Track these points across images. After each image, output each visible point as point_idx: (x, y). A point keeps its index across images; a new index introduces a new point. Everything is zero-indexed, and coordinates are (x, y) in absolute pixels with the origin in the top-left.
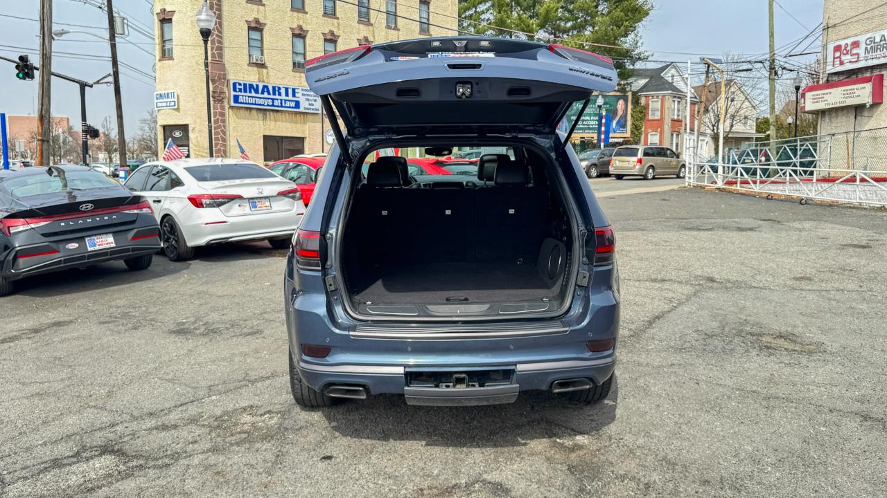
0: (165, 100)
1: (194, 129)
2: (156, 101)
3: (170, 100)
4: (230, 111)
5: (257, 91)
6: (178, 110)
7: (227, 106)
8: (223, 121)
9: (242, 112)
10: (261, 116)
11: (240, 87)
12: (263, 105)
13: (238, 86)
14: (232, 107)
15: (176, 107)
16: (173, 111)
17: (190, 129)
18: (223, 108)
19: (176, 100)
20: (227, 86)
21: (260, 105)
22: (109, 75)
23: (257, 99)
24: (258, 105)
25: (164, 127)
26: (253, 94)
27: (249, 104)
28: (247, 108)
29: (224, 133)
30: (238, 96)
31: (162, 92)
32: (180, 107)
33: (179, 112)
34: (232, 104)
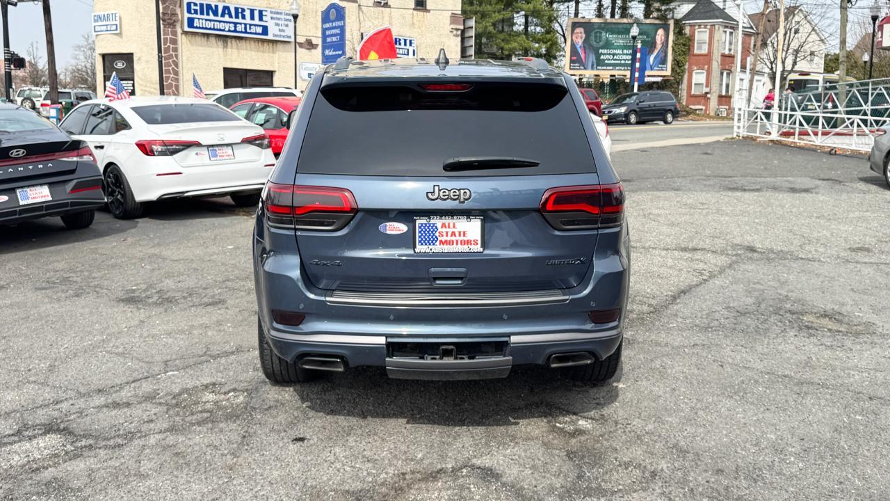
0: (104, 23)
1: (139, 59)
2: (94, 24)
3: (111, 23)
4: (183, 36)
5: (216, 13)
6: (120, 34)
7: (179, 31)
8: (175, 50)
9: (198, 39)
10: (220, 43)
11: (195, 8)
12: (224, 30)
13: (193, 7)
14: (185, 33)
15: (118, 32)
16: (115, 36)
17: (135, 58)
18: (174, 33)
19: (118, 23)
21: (220, 30)
23: (216, 23)
24: (217, 30)
25: (104, 56)
26: (212, 17)
27: (206, 28)
28: (204, 34)
29: (176, 65)
30: (193, 19)
31: (101, 13)
32: (123, 33)
33: (121, 37)
34: (186, 29)
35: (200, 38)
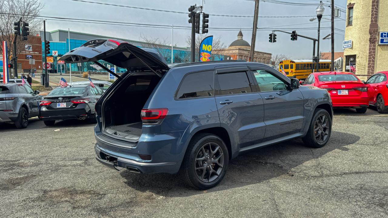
0: (347, 44)
2: (343, 45)
3: (349, 44)
4: (379, 47)
6: (352, 48)
7: (377, 45)
8: (374, 52)
11: (385, 35)
13: (384, 35)
14: (380, 45)
15: (351, 47)
16: (350, 49)
17: (357, 57)
18: (375, 46)
19: (351, 44)
20: (378, 35)
22: (329, 35)
25: (346, 56)
29: (374, 58)
30: (383, 39)
31: (346, 41)
32: (353, 47)
34: (380, 43)
35: (386, 46)
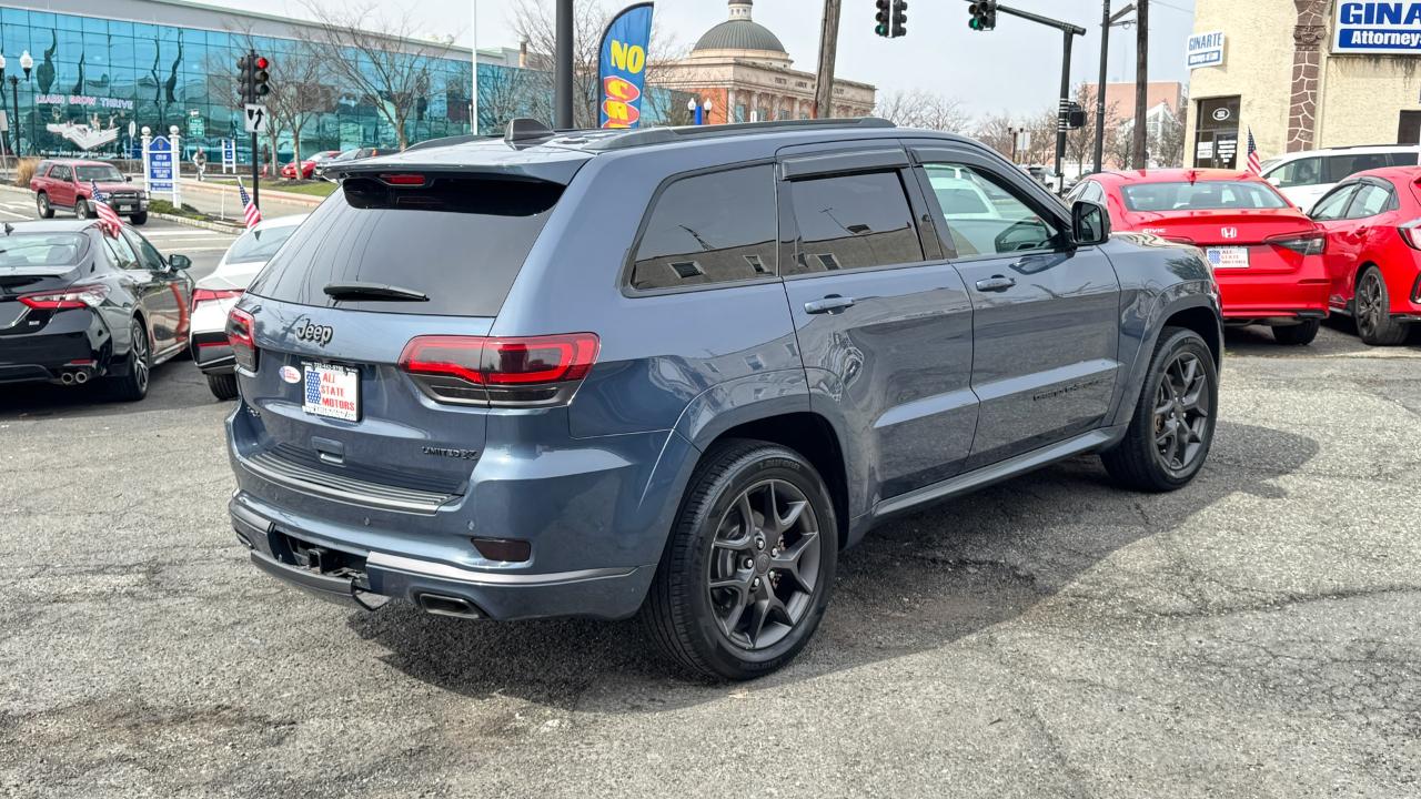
0: (1203, 50)
1: (1250, 104)
2: (1189, 53)
3: (1213, 49)
4: (1331, 62)
5: (1395, 18)
6: (1223, 67)
7: (1324, 53)
8: (1313, 86)
9: (1359, 65)
10: (1401, 70)
11: (1358, 12)
12: (1408, 47)
13: (1353, 11)
14: (1336, 56)
15: (1220, 62)
16: (1215, 70)
17: (1243, 103)
18: (1315, 59)
19: (1221, 48)
20: (1331, 13)
21: (1401, 46)
22: (1129, 8)
23: (1393, 35)
24: (1395, 46)
25: (1200, 102)
26: (1387, 25)
27: (1375, 46)
28: (1369, 56)
29: (1312, 110)
30: (1352, 31)
31: (1199, 35)
32: (1229, 62)
33: (1225, 71)
34: (1337, 49)
35: (1362, 62)
